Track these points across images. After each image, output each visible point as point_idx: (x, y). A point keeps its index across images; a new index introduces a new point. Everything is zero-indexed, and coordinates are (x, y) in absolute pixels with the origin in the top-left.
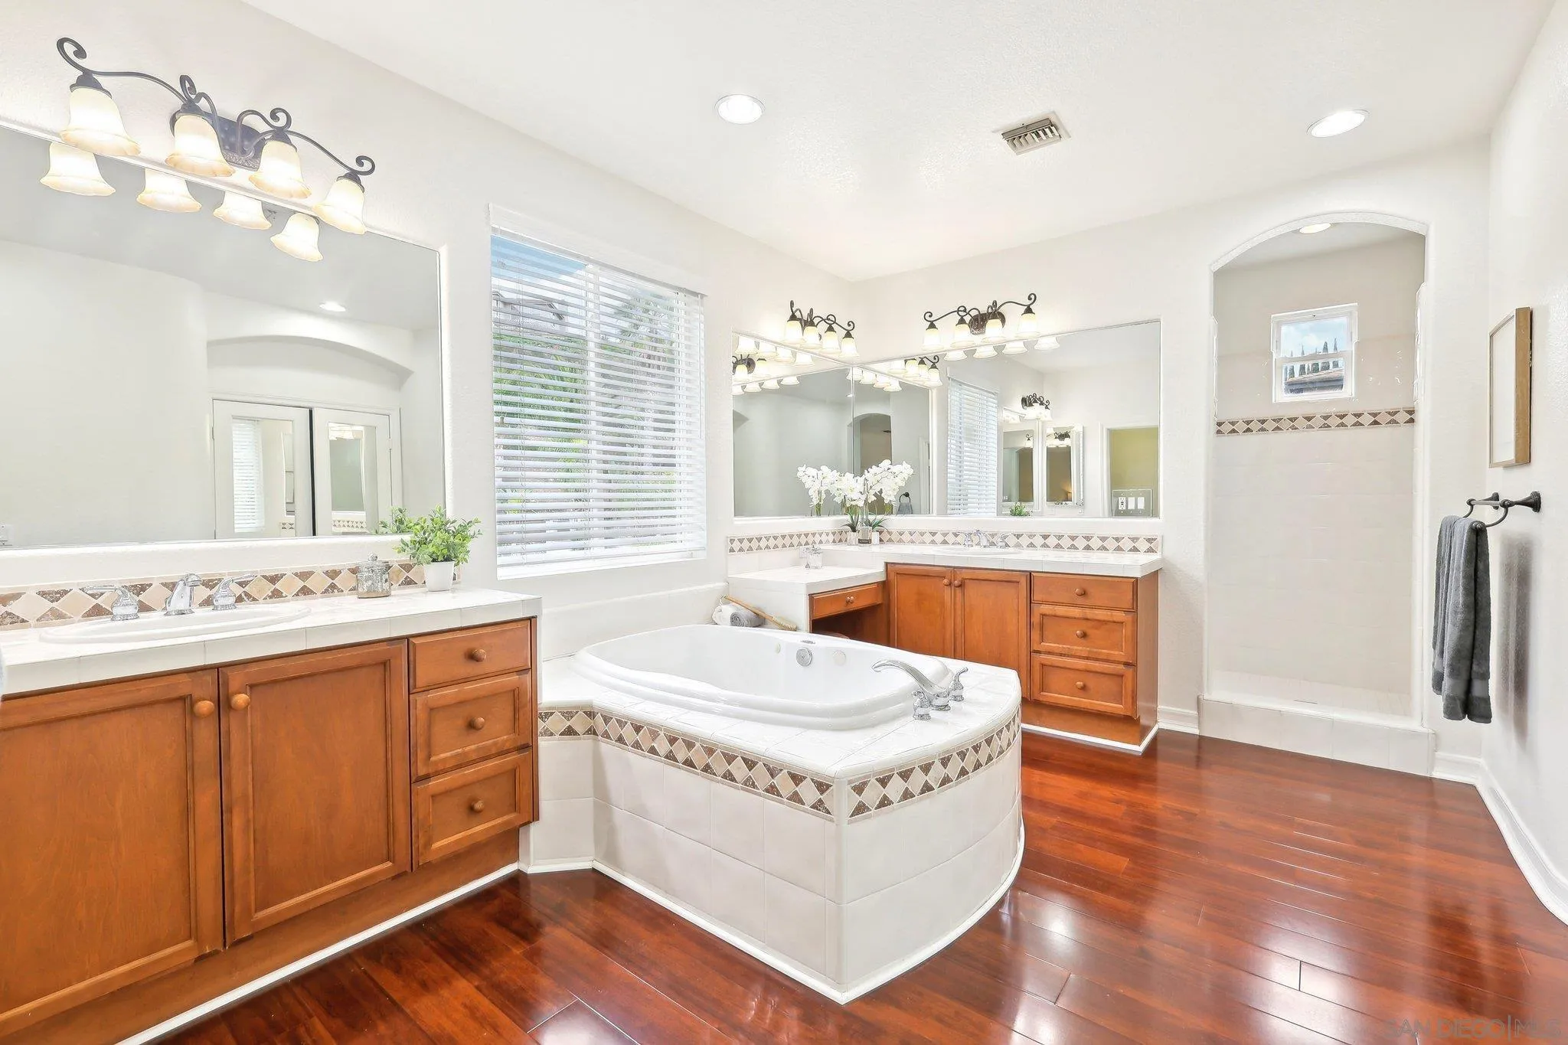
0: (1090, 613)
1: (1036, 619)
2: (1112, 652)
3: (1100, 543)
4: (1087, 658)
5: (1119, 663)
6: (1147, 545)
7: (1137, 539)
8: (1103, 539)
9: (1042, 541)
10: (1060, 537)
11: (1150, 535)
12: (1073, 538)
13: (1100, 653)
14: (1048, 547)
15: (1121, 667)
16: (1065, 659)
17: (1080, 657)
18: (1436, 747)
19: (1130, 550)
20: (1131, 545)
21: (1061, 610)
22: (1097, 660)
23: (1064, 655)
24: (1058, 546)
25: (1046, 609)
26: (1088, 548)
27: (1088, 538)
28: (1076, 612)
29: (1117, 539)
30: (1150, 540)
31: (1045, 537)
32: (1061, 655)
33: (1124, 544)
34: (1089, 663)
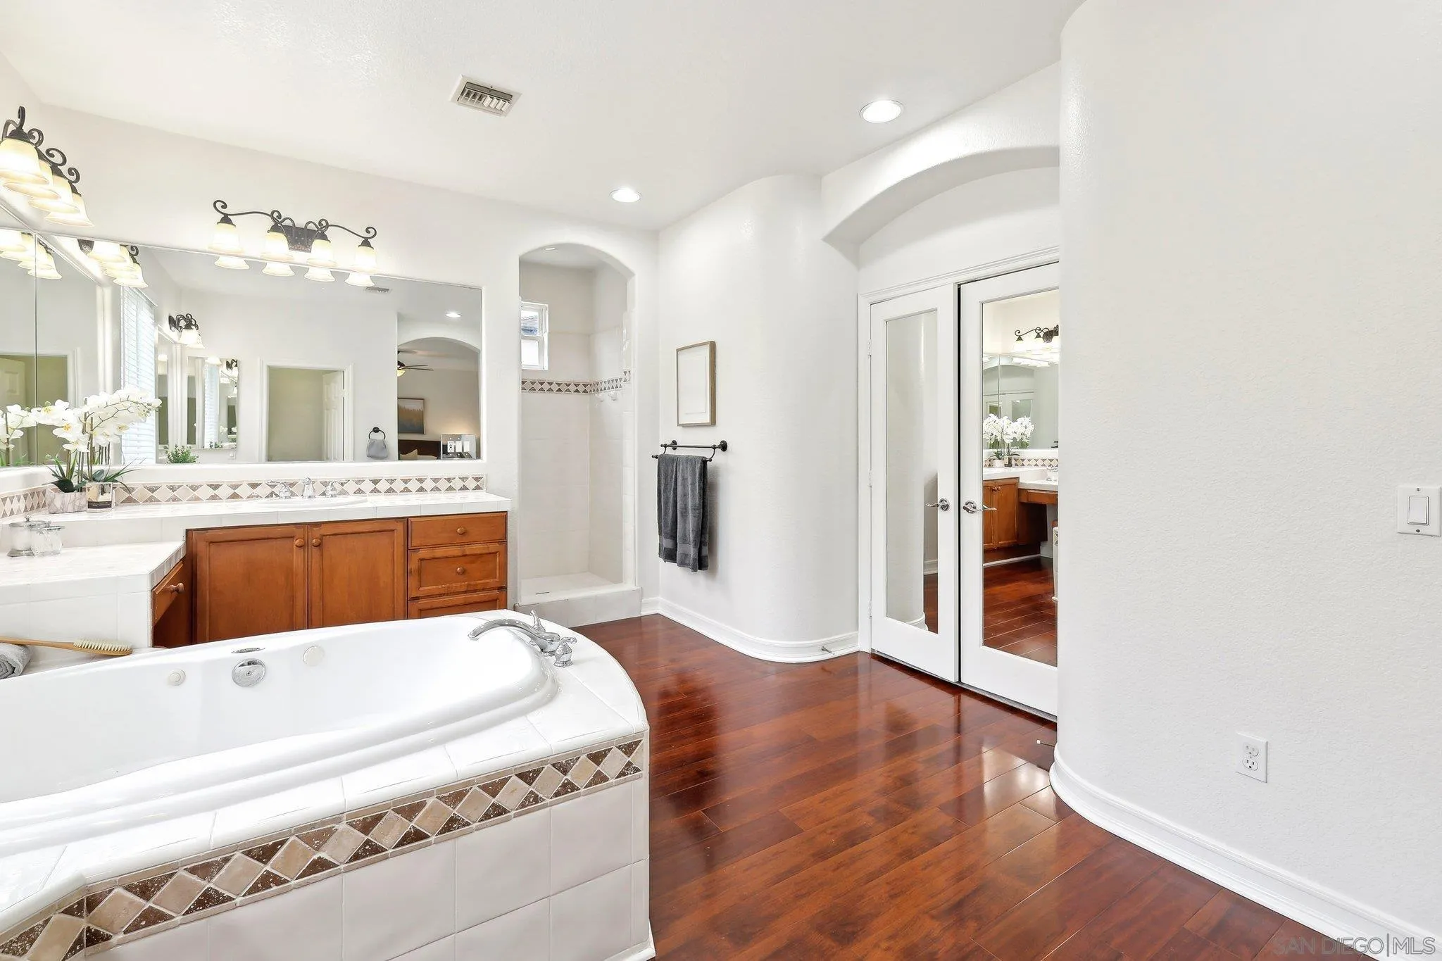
0: (469, 550)
1: (413, 565)
2: (488, 581)
3: (433, 485)
4: (465, 592)
5: (494, 589)
6: (474, 484)
7: (467, 478)
8: (436, 480)
9: (372, 486)
10: (392, 481)
11: (477, 474)
12: (406, 481)
13: (476, 585)
14: (379, 492)
15: (496, 592)
16: (447, 598)
17: (459, 593)
18: (642, 596)
19: (461, 489)
20: (461, 484)
21: (440, 552)
22: (475, 591)
23: (444, 595)
24: (390, 491)
25: (424, 553)
26: (421, 490)
27: (421, 480)
28: (455, 551)
29: (449, 480)
30: (477, 479)
31: (375, 482)
32: (441, 595)
33: (454, 484)
34: (468, 596)
